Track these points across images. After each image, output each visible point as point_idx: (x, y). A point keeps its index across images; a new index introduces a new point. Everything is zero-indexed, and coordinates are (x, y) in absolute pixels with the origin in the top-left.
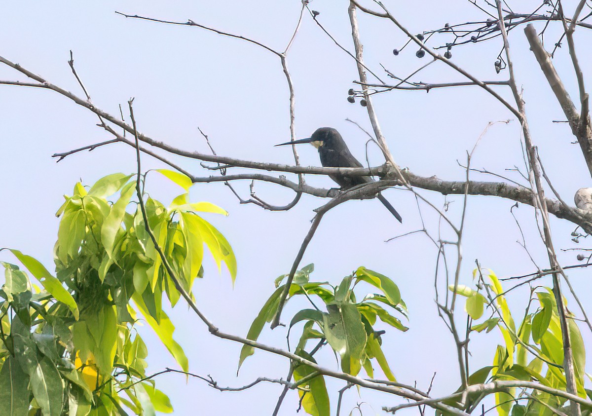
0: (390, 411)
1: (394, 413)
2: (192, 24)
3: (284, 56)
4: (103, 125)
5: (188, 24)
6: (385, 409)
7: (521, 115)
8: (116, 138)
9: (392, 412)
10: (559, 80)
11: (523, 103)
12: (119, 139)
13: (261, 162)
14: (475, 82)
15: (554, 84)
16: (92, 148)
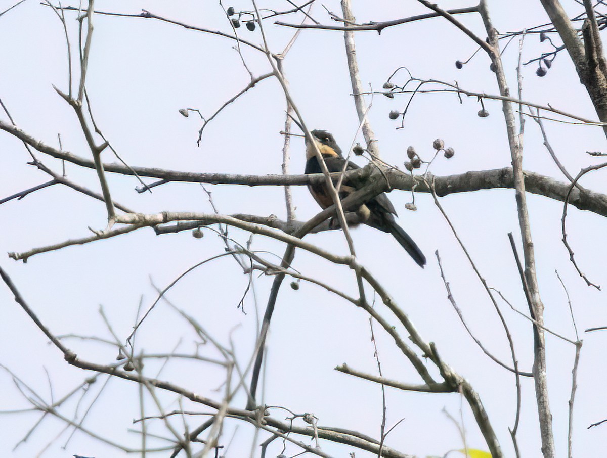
0: (20, 258)
1: (25, 261)
2: (148, 16)
3: (280, 58)
4: (35, 163)
5: (142, 15)
6: (12, 256)
7: (491, 48)
8: (52, 179)
9: (22, 260)
10: (561, 10)
11: (496, 33)
12: (57, 181)
13: (203, 173)
14: (439, 13)
15: (555, 17)
16: (22, 195)
